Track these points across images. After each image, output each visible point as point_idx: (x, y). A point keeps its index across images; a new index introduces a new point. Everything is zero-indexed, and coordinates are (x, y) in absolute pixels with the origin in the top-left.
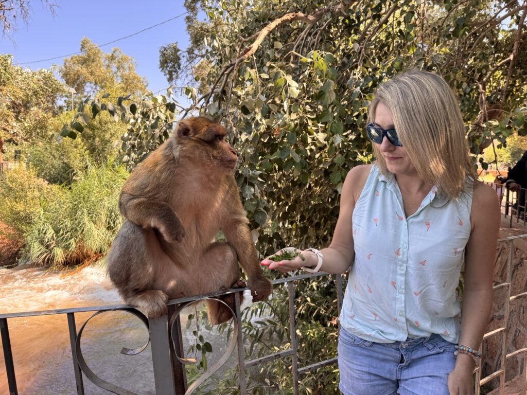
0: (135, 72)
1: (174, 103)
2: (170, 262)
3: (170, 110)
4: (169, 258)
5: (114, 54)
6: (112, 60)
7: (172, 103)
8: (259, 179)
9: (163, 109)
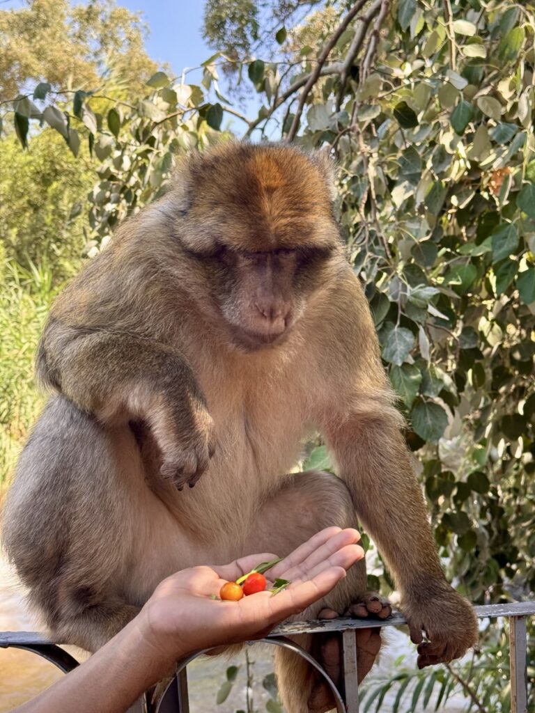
0: (144, 51)
1: (218, 105)
2: (169, 522)
3: (210, 124)
4: (164, 509)
5: (95, 6)
6: (87, 20)
7: (213, 103)
8: (432, 310)
9: (191, 119)
